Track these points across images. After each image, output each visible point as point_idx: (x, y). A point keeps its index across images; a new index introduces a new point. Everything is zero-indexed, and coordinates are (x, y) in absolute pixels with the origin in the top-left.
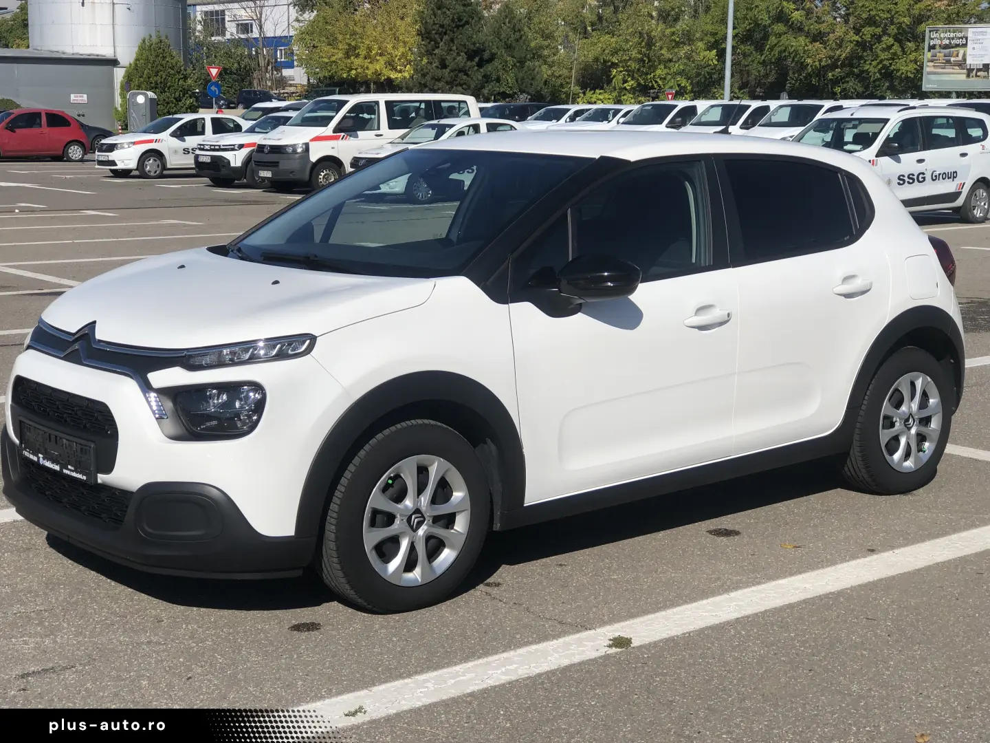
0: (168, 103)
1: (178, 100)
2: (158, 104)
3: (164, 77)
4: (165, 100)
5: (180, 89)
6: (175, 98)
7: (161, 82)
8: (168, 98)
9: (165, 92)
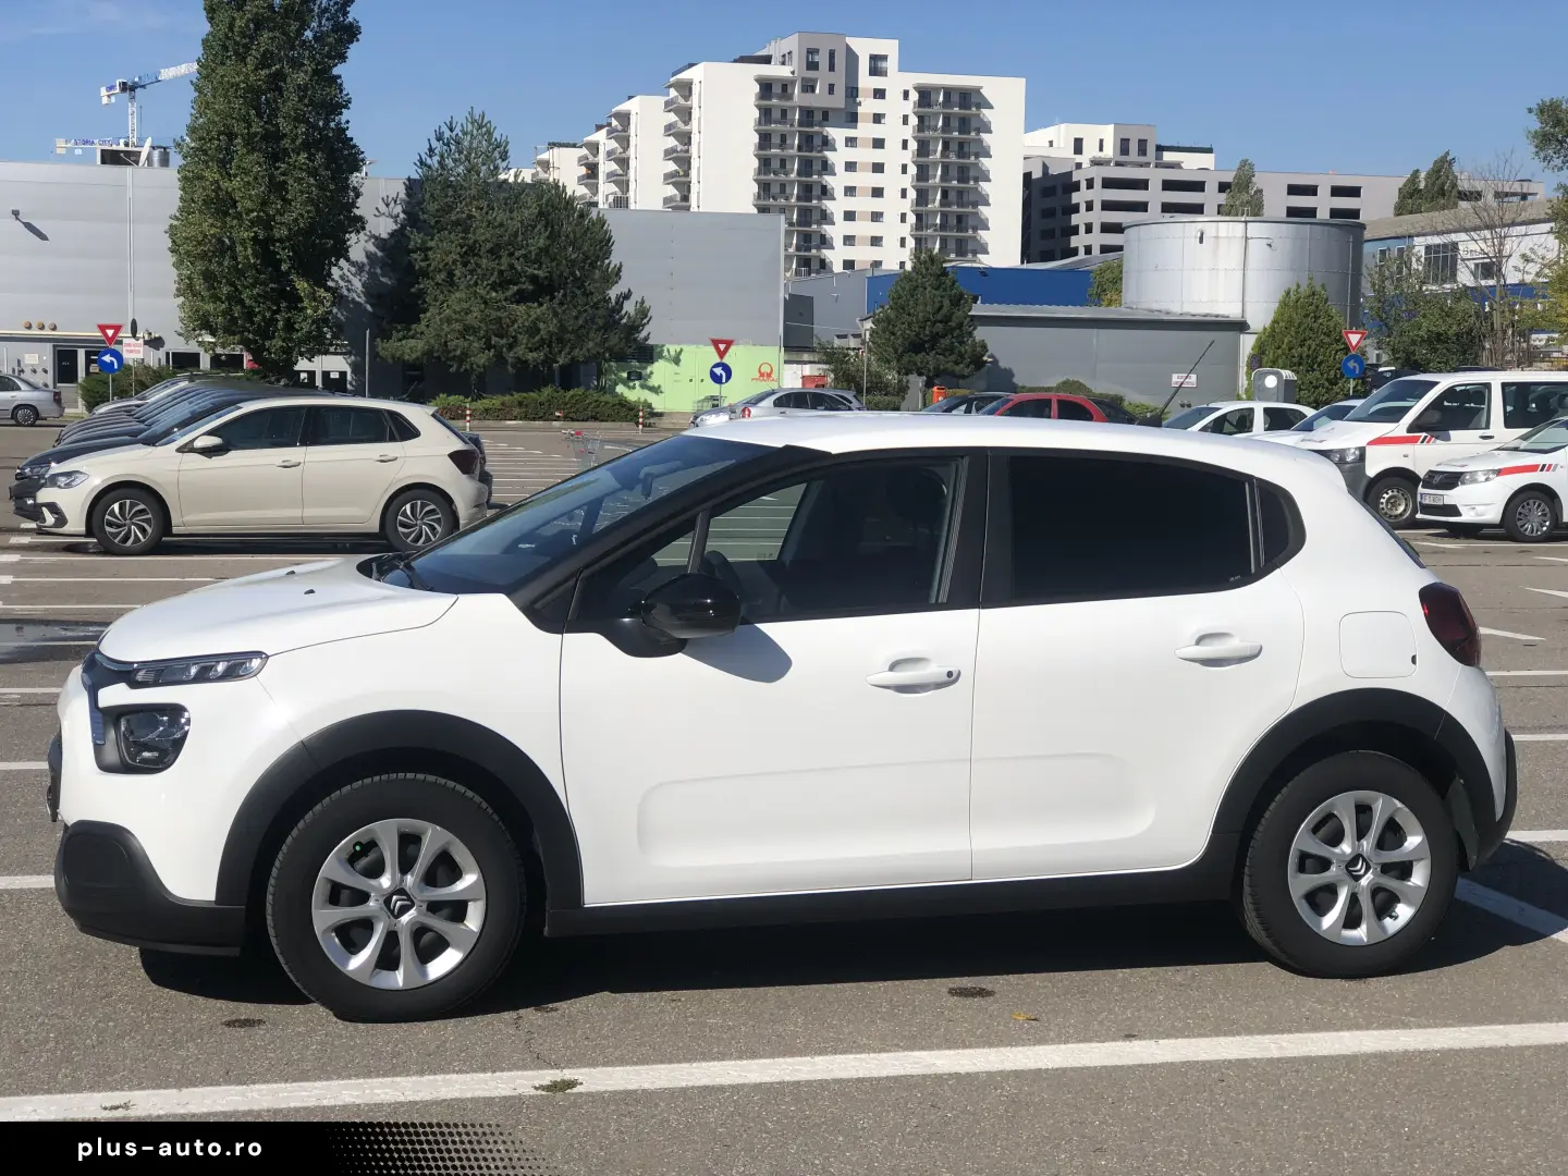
0: (1316, 387)
1: (1333, 382)
2: (1301, 390)
3: (1313, 347)
4: (1311, 383)
5: (1338, 366)
6: (1327, 380)
7: (1308, 356)
8: (1317, 379)
9: (1313, 370)
